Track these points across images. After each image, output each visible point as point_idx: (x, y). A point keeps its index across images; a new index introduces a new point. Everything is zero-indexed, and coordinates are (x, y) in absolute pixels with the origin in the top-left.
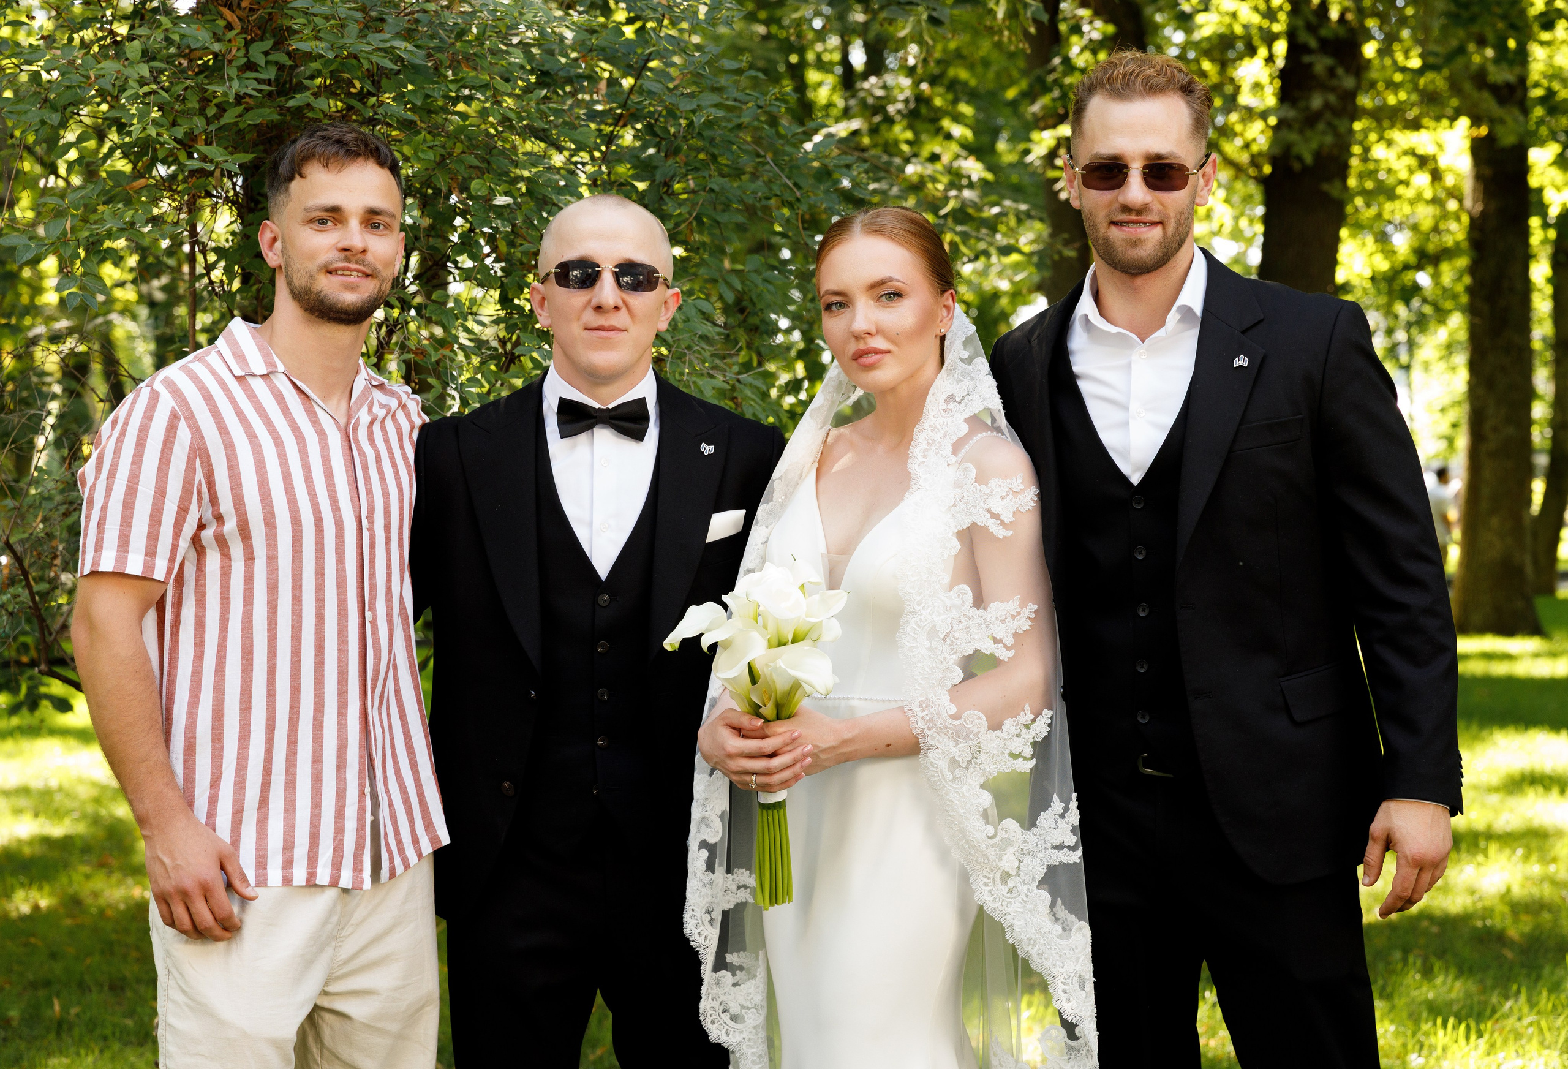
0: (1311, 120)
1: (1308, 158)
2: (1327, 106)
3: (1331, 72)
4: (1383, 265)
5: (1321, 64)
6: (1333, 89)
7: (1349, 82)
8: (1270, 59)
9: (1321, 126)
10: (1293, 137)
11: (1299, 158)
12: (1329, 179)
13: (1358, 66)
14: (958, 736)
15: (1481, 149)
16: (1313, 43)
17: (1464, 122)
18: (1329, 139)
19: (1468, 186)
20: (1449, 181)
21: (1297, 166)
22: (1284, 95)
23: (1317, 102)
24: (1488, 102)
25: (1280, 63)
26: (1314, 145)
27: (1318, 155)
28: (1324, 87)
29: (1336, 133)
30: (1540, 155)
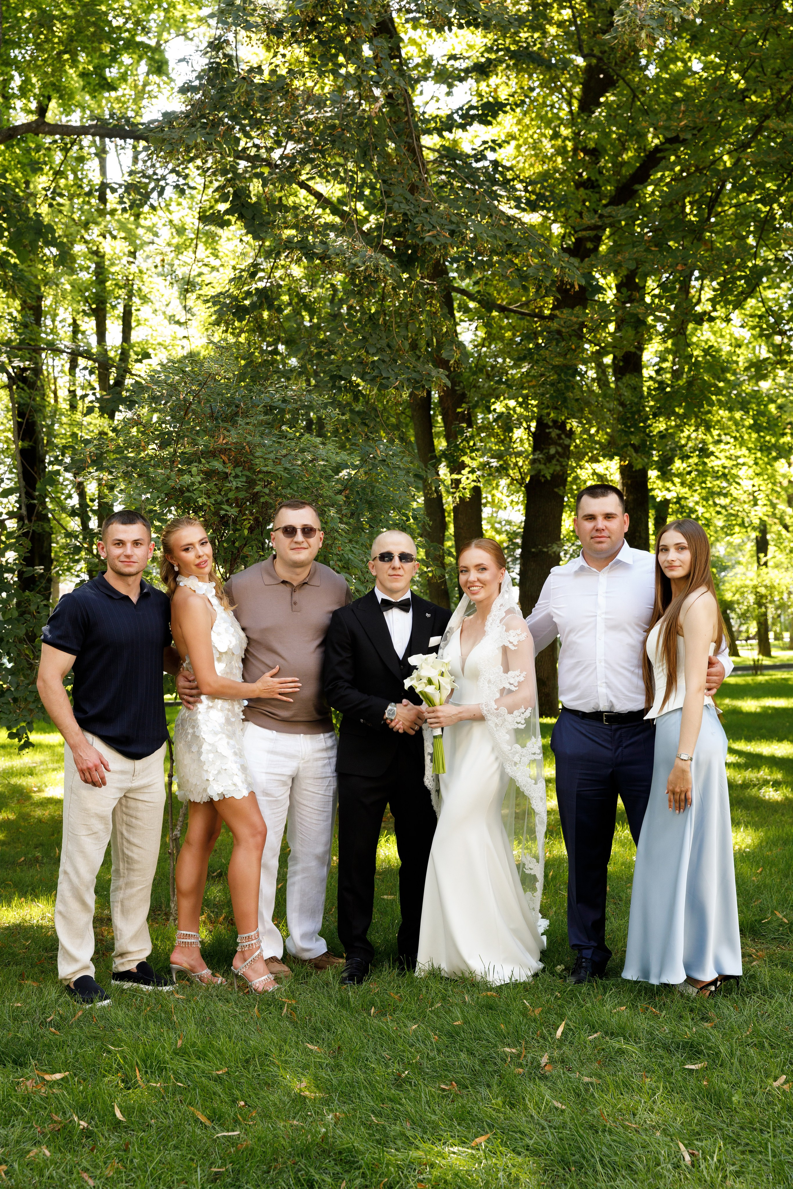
0: (549, 459)
1: (549, 477)
2: (557, 452)
3: (559, 437)
5: (554, 433)
6: (560, 444)
7: (567, 441)
8: (528, 429)
9: (554, 462)
10: (542, 467)
11: (544, 476)
12: (558, 486)
14: (498, 716)
15: (624, 470)
17: (617, 458)
18: (558, 468)
21: (543, 480)
22: (536, 447)
23: (552, 451)
25: (533, 429)
26: (551, 471)
27: (552, 475)
28: (555, 444)
29: (562, 466)
30: (653, 474)
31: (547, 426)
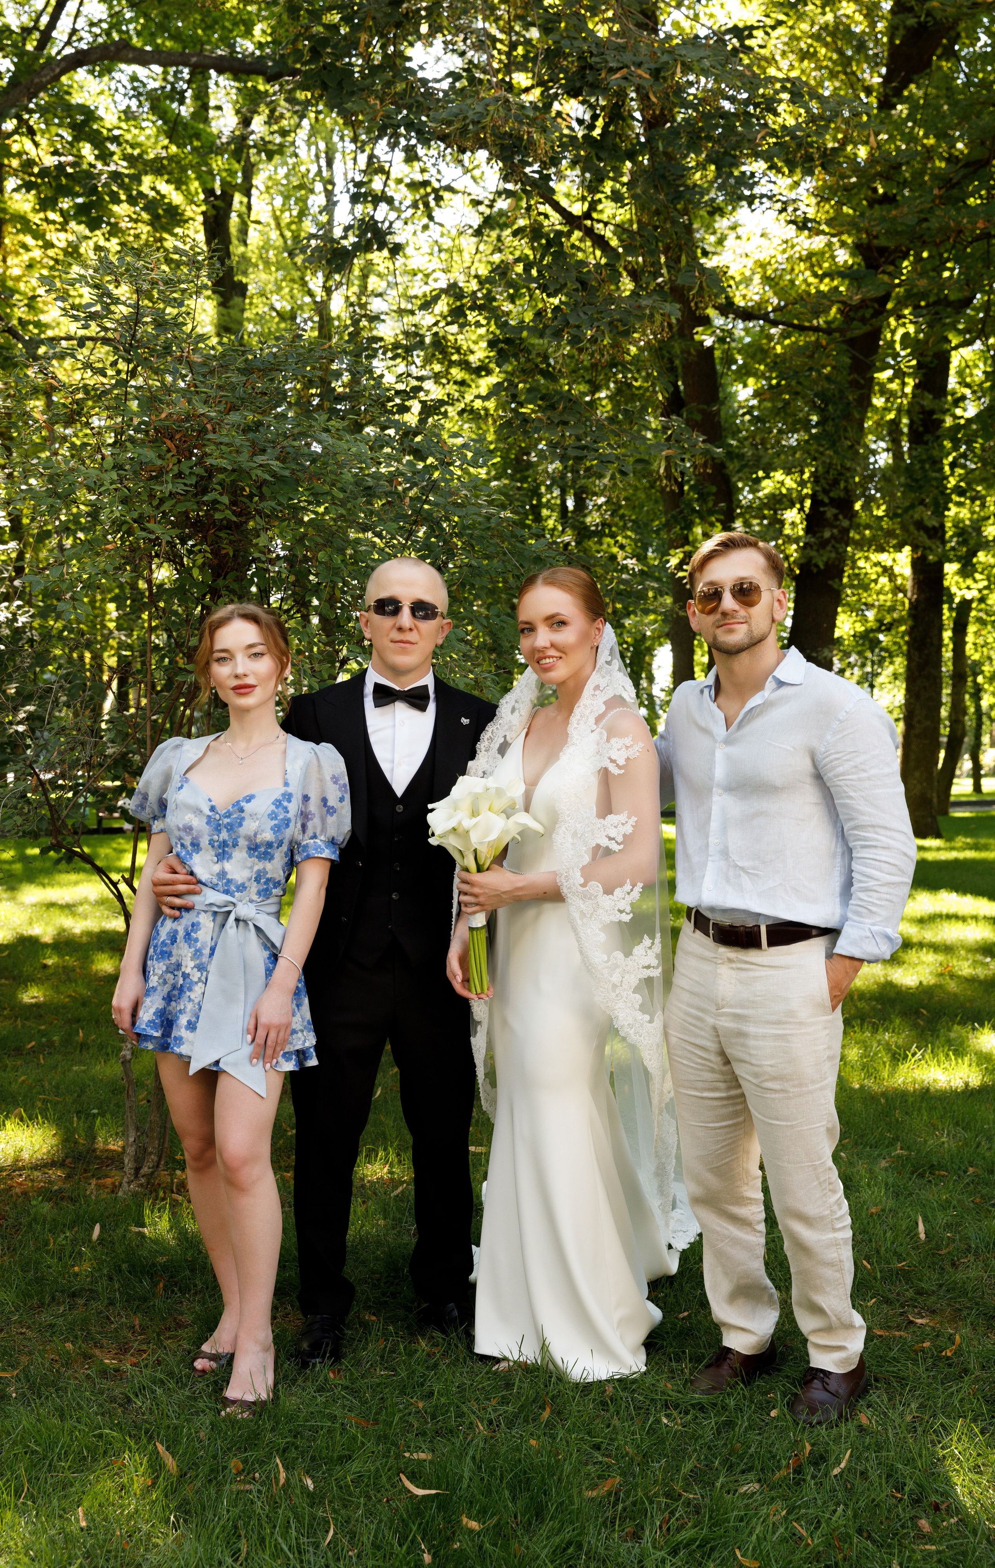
0: (823, 544)
1: (822, 567)
2: (833, 536)
3: (836, 517)
4: (860, 628)
5: (830, 512)
6: (836, 527)
7: (846, 523)
8: (801, 509)
9: (829, 548)
10: (813, 553)
11: (816, 566)
12: (832, 579)
13: (852, 515)
14: (585, 897)
15: (918, 565)
16: (826, 500)
17: (907, 549)
18: (833, 555)
19: (909, 585)
20: (899, 581)
21: (815, 570)
22: (807, 530)
23: (827, 534)
24: (923, 538)
25: (807, 512)
26: (825, 559)
27: (826, 564)
28: (833, 526)
29: (838, 553)
30: (951, 568)
31: (822, 503)
